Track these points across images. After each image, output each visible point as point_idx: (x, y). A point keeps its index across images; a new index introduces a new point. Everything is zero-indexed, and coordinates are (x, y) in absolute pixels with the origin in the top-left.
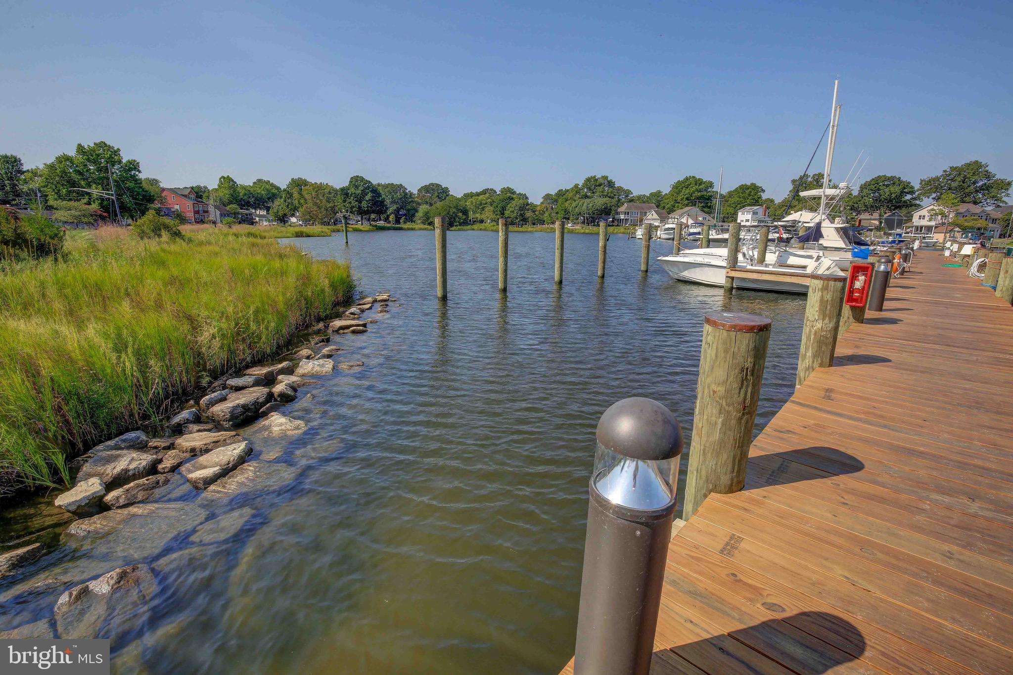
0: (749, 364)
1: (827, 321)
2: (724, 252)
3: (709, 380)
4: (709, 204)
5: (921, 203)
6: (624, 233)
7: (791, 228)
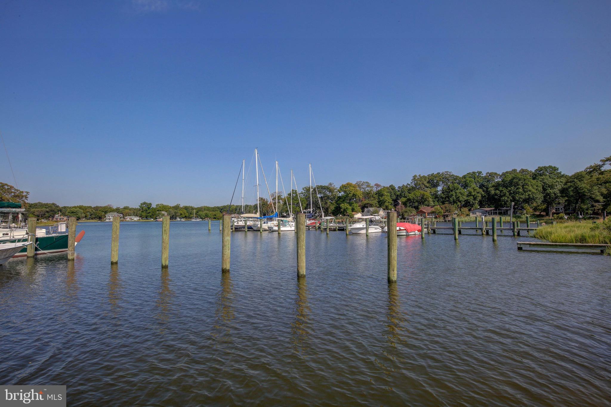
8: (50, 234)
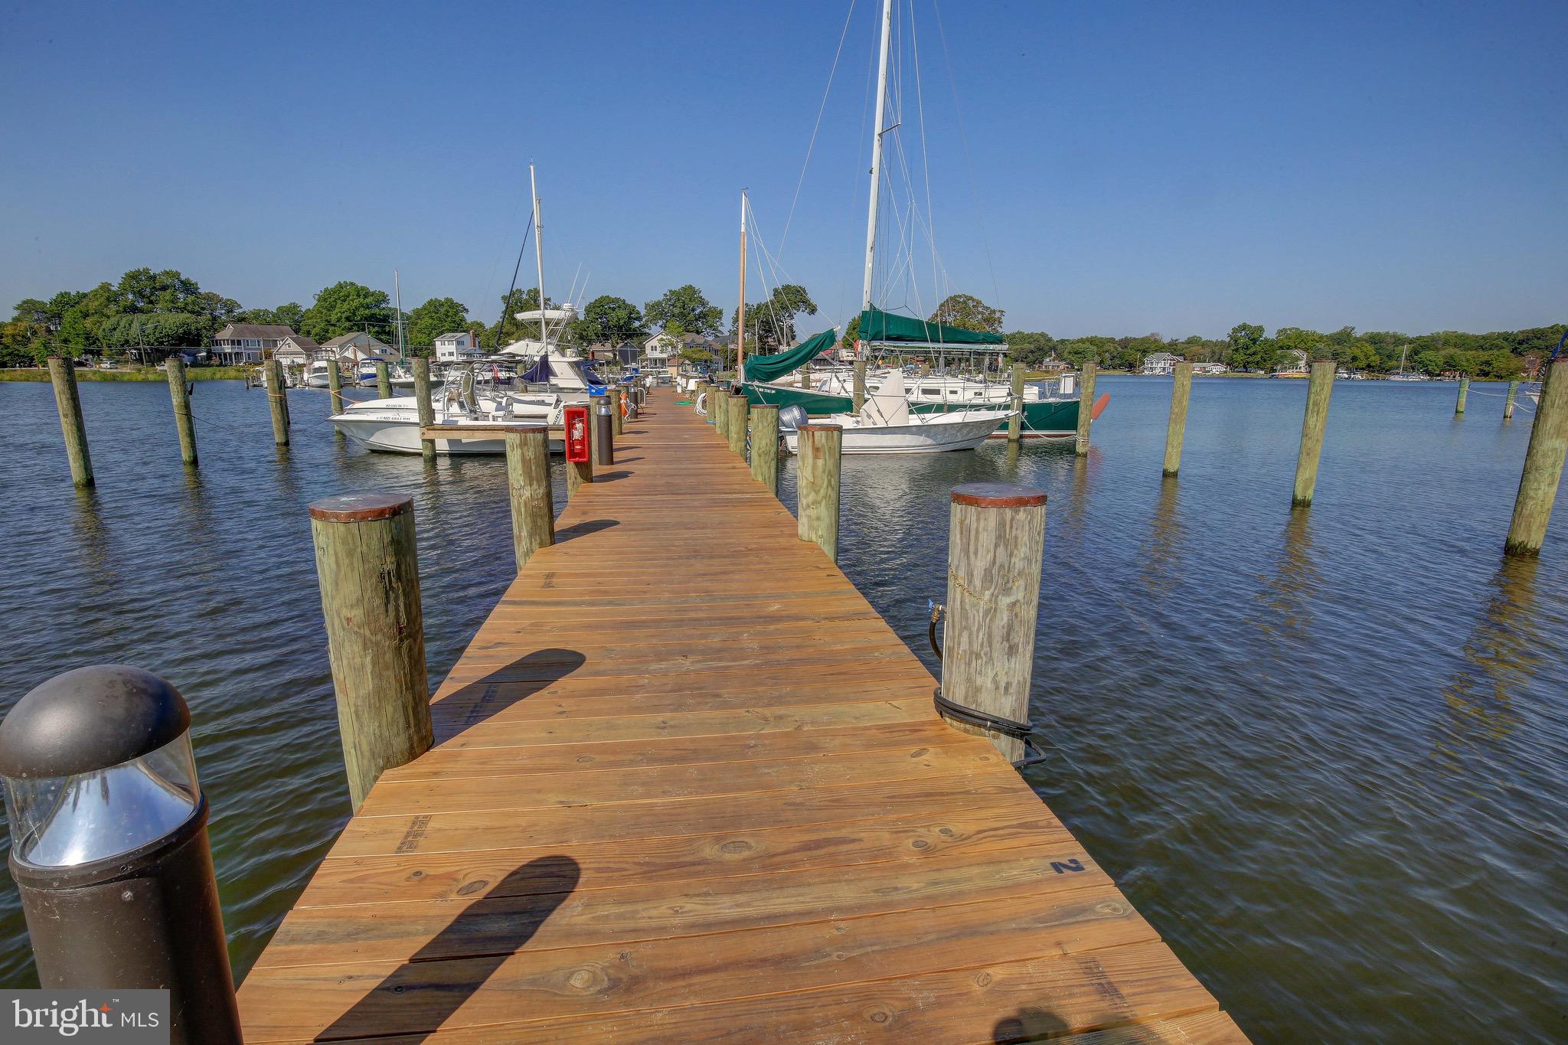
0: (390, 565)
1: (535, 486)
2: (412, 402)
3: (336, 604)
4: (387, 329)
5: (650, 332)
6: (236, 378)
7: (513, 362)
8: (1045, 398)
